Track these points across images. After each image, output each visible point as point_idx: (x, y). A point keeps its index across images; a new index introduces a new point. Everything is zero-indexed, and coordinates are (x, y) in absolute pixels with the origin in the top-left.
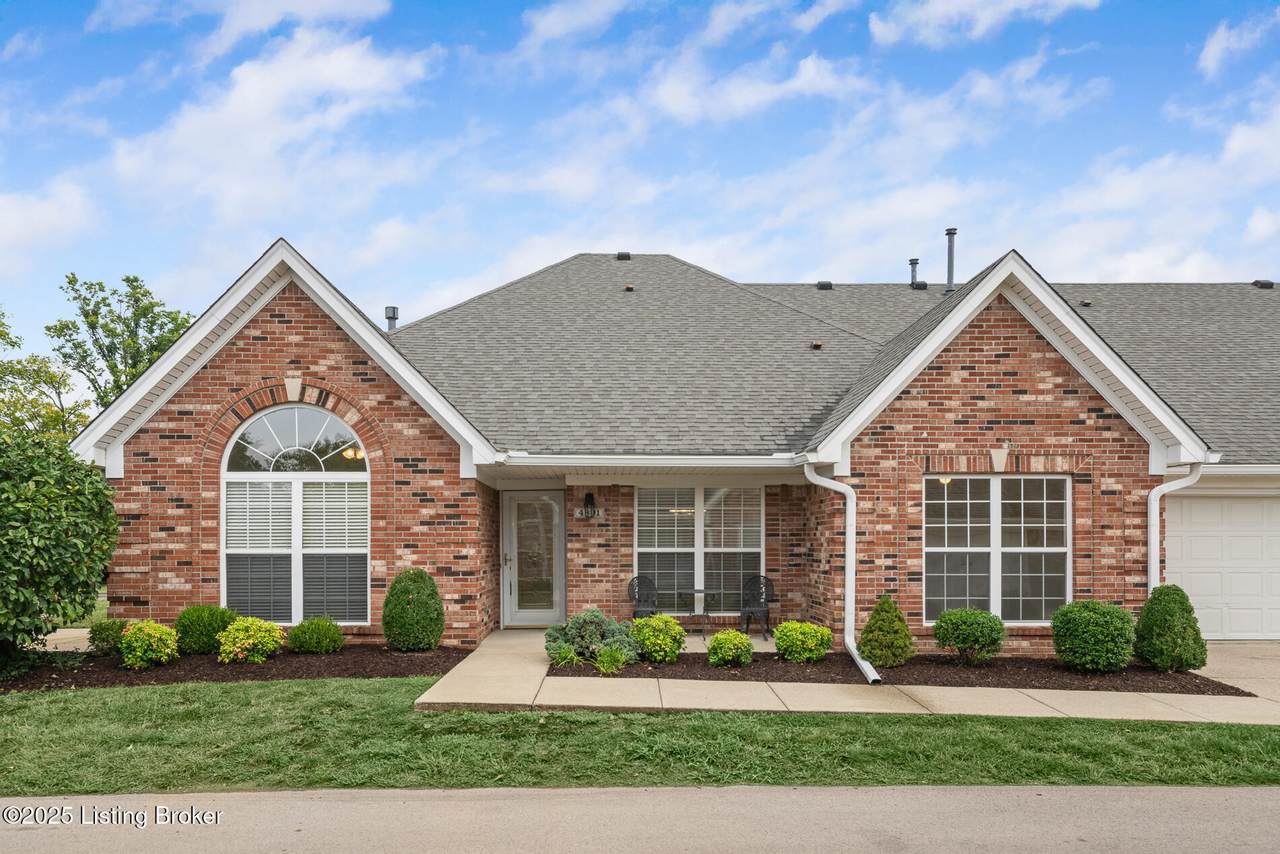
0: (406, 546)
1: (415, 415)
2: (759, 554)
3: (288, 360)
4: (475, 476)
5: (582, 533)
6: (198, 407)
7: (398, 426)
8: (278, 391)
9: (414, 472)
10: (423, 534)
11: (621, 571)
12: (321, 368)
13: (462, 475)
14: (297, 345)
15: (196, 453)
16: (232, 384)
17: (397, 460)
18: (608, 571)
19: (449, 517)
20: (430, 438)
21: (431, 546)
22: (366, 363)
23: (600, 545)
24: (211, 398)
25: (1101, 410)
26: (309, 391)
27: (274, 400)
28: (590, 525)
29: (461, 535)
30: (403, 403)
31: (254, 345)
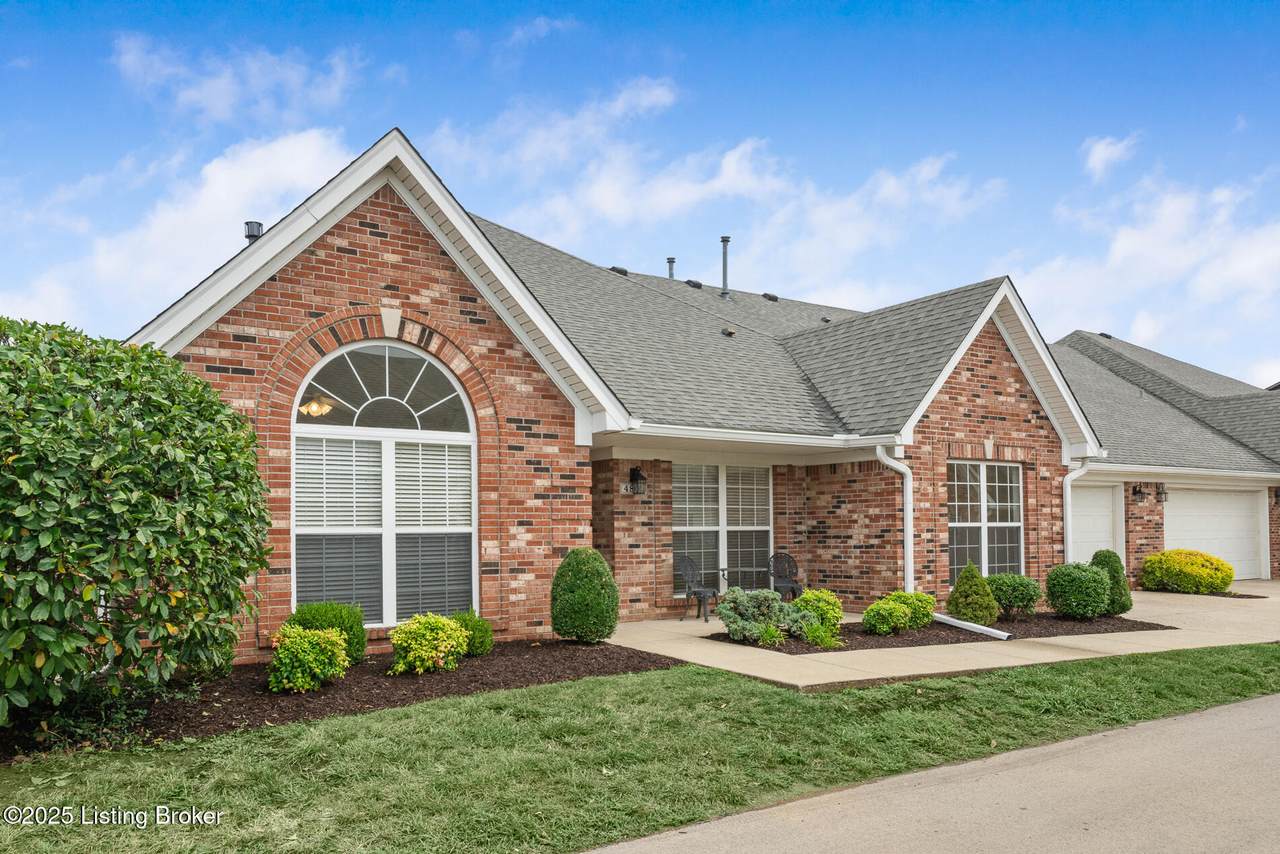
0: (521, 524)
1: (527, 368)
2: (768, 532)
3: (383, 284)
4: (591, 444)
5: (627, 511)
6: (263, 332)
7: (511, 380)
8: (371, 322)
9: (528, 435)
10: (537, 509)
11: (663, 551)
12: (424, 298)
13: (579, 441)
14: (394, 266)
15: (261, 395)
16: (310, 306)
17: (510, 421)
18: (650, 551)
19: (564, 489)
20: (544, 397)
21: (547, 524)
22: (475, 301)
23: (644, 524)
24: (282, 322)
25: (1038, 412)
26: (409, 326)
27: (365, 333)
28: (634, 503)
29: (577, 510)
30: (516, 353)
31: (340, 258)
